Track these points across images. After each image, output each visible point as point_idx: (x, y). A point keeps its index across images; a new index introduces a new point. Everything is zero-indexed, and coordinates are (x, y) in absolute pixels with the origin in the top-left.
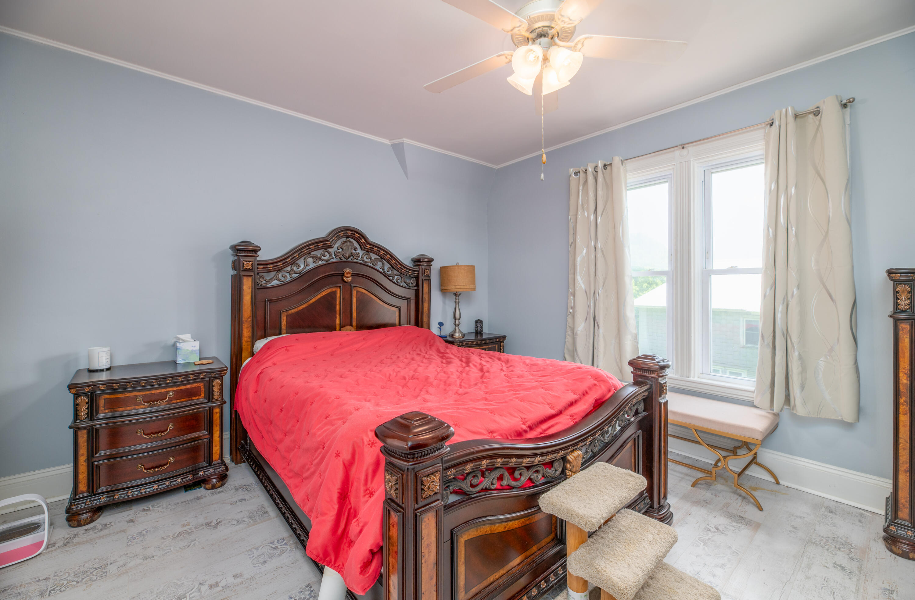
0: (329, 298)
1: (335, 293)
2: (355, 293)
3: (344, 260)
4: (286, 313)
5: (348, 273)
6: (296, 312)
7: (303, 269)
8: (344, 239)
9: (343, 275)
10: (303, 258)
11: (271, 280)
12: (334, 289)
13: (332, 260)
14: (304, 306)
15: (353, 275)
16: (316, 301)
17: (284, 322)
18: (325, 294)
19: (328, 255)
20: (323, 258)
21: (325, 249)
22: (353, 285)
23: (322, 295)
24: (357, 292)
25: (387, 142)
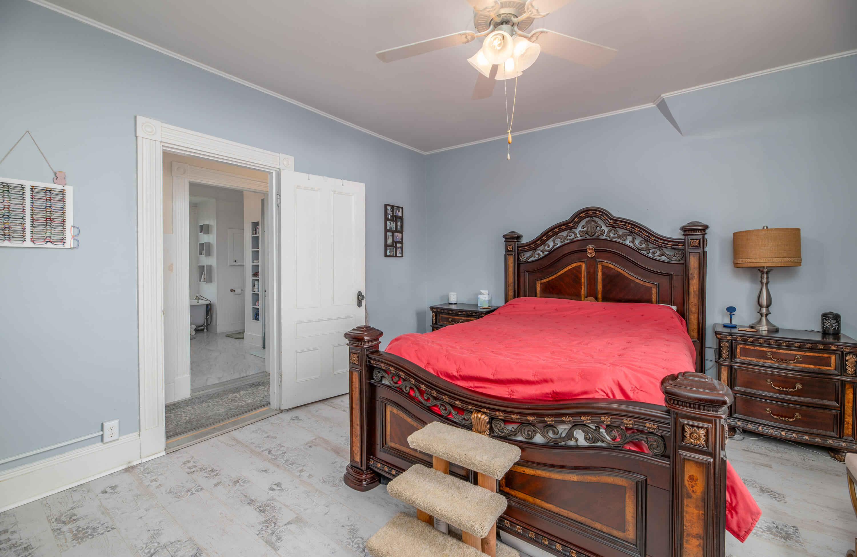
0: (575, 271)
1: (580, 267)
2: (600, 267)
3: (589, 237)
4: (540, 282)
5: (590, 249)
6: (547, 281)
7: (553, 247)
8: (589, 219)
9: (586, 251)
10: (552, 239)
11: (530, 257)
12: (579, 264)
13: (577, 239)
14: (554, 277)
15: (596, 251)
16: (563, 273)
17: (538, 289)
18: (571, 268)
19: (573, 235)
20: (568, 237)
21: (571, 230)
22: (597, 260)
23: (568, 269)
24: (603, 267)
25: (651, 105)
